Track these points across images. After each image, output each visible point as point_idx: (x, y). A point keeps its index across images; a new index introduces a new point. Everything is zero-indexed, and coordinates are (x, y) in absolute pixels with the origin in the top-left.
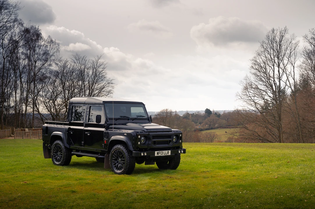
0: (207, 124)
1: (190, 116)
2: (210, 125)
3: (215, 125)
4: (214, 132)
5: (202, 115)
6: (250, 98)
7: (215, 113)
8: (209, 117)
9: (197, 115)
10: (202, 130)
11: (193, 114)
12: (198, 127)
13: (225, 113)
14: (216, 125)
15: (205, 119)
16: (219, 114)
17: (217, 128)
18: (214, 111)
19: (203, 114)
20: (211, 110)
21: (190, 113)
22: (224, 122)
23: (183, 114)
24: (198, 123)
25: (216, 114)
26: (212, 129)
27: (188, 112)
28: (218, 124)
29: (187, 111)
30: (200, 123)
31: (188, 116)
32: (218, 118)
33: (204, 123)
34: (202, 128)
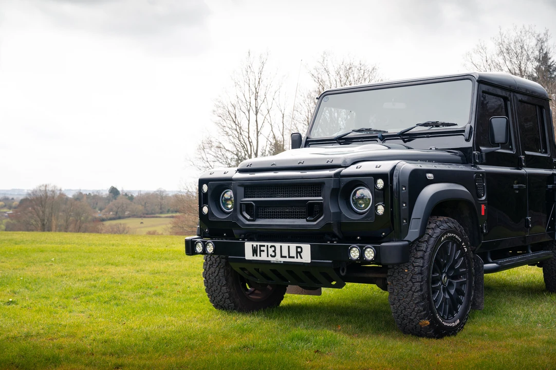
0: (111, 210)
1: (85, 198)
2: (117, 213)
3: (124, 212)
4: (124, 224)
5: (104, 197)
6: (207, 164)
7: (124, 194)
8: (115, 199)
9: (96, 195)
10: (103, 220)
11: (89, 194)
12: (99, 215)
13: (141, 194)
14: (127, 213)
15: (109, 203)
16: (132, 195)
17: (129, 217)
18: (122, 191)
19: (106, 194)
20: (119, 189)
21: (84, 193)
22: (140, 207)
23: (73, 194)
24: (97, 209)
25: (126, 195)
26: (120, 218)
27: (81, 192)
28: (130, 211)
29: (80, 190)
30: (101, 210)
31: (80, 197)
32: (129, 201)
33: (106, 210)
34: (104, 217)
